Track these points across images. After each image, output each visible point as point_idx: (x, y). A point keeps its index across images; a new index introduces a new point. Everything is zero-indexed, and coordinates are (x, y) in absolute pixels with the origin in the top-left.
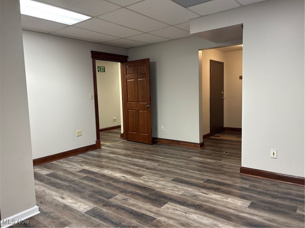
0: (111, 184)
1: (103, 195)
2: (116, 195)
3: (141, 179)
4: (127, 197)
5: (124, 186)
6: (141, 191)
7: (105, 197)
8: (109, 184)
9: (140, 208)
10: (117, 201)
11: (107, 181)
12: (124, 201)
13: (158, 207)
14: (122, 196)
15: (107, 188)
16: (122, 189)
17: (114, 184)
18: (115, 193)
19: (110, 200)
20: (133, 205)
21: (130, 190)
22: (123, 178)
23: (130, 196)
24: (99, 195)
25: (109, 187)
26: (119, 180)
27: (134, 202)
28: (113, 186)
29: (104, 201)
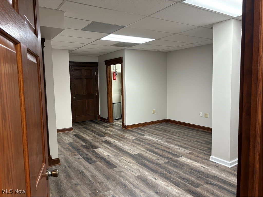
0: (167, 172)
1: (173, 164)
2: (164, 163)
3: (140, 172)
4: (156, 160)
5: (157, 168)
6: (146, 162)
7: (171, 163)
8: (170, 172)
9: (151, 154)
10: (164, 160)
11: (172, 176)
12: (159, 159)
13: (141, 153)
14: (160, 162)
15: (171, 169)
16: (159, 167)
17: (165, 172)
18: (165, 165)
19: (168, 161)
20: (154, 156)
21: (153, 165)
22: (156, 177)
23: (155, 161)
24: (176, 165)
25: (169, 170)
26: (160, 176)
27: (153, 157)
28: (166, 171)
29: (172, 161)
